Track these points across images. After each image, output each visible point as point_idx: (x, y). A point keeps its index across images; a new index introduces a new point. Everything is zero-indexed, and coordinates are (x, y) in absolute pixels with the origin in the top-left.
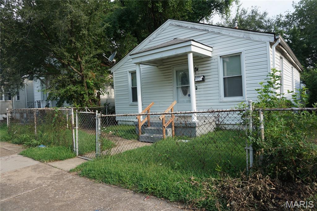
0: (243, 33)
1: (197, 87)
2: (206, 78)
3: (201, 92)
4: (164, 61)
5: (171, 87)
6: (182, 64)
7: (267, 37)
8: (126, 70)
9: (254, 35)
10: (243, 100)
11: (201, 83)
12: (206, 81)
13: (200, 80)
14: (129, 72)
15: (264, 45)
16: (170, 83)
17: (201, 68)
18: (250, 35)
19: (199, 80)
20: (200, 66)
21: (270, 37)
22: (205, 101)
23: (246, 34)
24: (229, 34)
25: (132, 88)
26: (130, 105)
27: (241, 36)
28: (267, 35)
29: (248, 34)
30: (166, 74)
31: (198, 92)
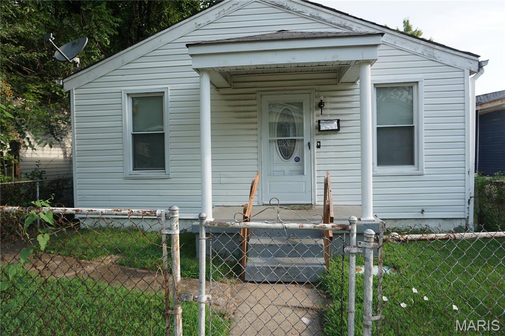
0: (421, 46)
1: (320, 142)
2: (341, 124)
3: (328, 153)
4: (235, 79)
5: (255, 138)
6: (285, 90)
7: (466, 60)
8: (118, 90)
9: (443, 54)
10: (418, 172)
11: (331, 134)
12: (342, 130)
13: (334, 128)
14: (128, 94)
15: (460, 74)
16: (252, 129)
17: (331, 103)
18: (435, 51)
19: (331, 129)
20: (328, 100)
21: (472, 61)
22: (338, 173)
23: (428, 49)
24: (395, 43)
25: (133, 135)
26: (126, 178)
27: (419, 51)
28: (466, 58)
29: (431, 50)
30: (242, 109)
31: (322, 153)
